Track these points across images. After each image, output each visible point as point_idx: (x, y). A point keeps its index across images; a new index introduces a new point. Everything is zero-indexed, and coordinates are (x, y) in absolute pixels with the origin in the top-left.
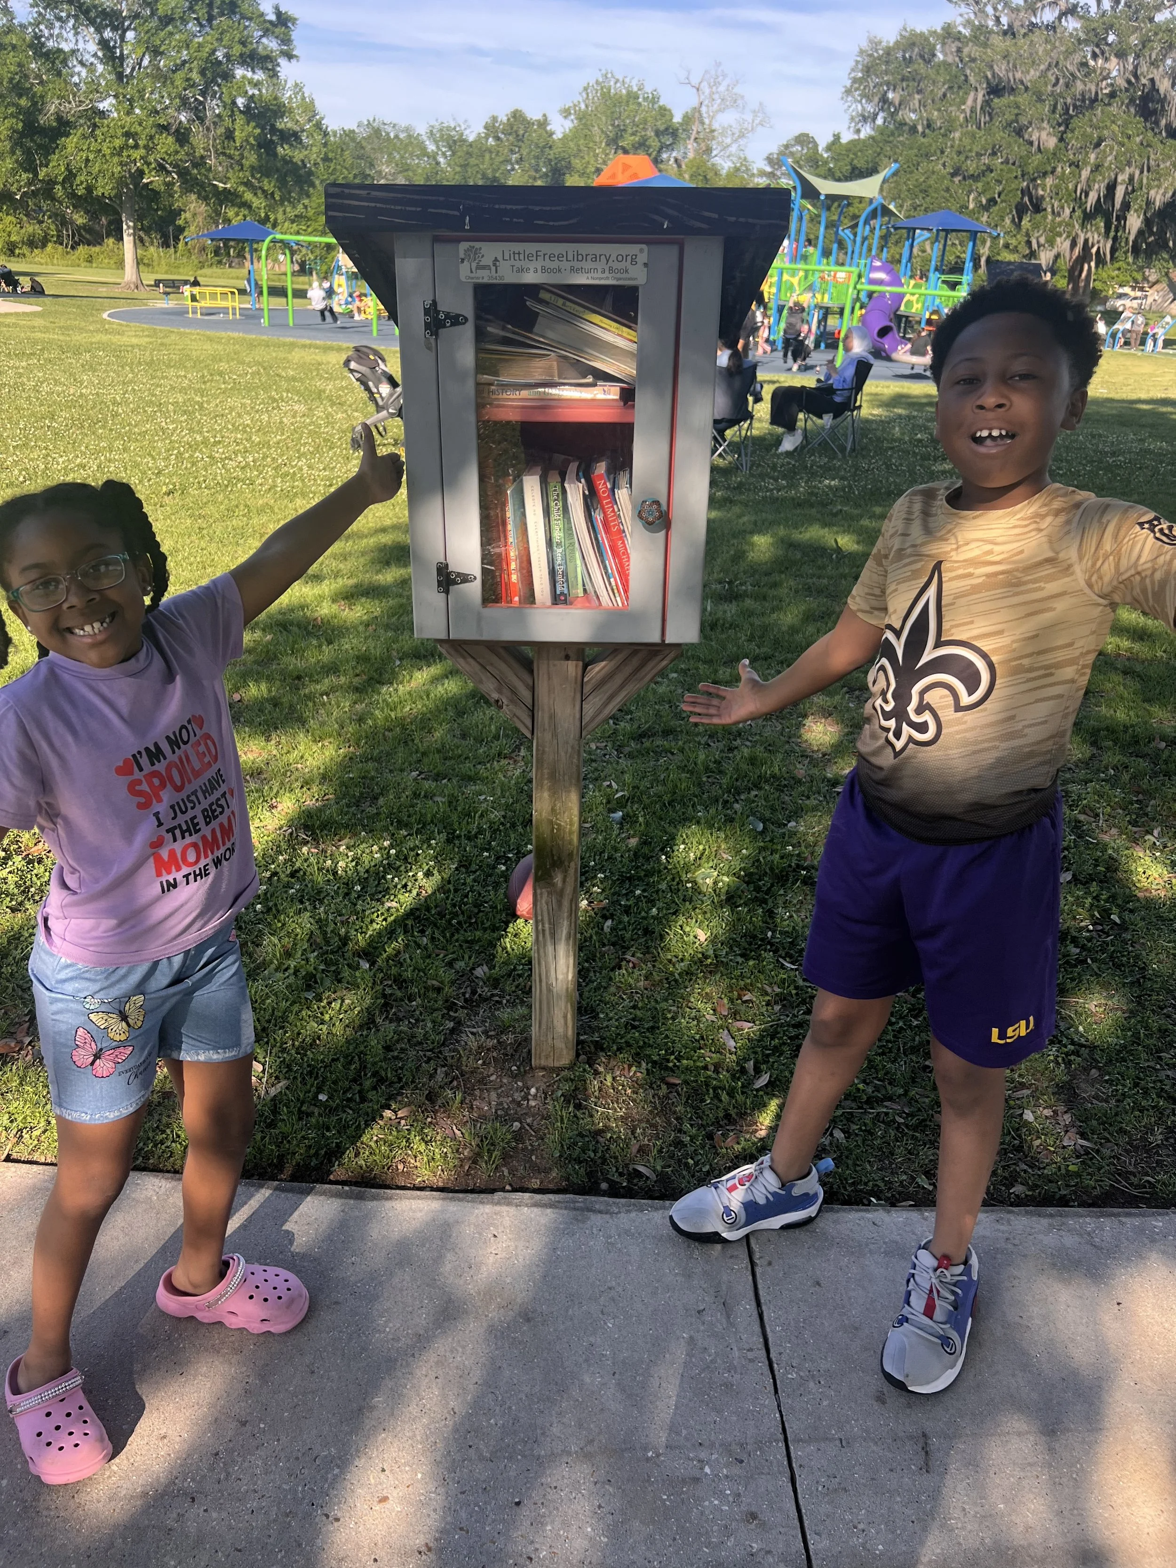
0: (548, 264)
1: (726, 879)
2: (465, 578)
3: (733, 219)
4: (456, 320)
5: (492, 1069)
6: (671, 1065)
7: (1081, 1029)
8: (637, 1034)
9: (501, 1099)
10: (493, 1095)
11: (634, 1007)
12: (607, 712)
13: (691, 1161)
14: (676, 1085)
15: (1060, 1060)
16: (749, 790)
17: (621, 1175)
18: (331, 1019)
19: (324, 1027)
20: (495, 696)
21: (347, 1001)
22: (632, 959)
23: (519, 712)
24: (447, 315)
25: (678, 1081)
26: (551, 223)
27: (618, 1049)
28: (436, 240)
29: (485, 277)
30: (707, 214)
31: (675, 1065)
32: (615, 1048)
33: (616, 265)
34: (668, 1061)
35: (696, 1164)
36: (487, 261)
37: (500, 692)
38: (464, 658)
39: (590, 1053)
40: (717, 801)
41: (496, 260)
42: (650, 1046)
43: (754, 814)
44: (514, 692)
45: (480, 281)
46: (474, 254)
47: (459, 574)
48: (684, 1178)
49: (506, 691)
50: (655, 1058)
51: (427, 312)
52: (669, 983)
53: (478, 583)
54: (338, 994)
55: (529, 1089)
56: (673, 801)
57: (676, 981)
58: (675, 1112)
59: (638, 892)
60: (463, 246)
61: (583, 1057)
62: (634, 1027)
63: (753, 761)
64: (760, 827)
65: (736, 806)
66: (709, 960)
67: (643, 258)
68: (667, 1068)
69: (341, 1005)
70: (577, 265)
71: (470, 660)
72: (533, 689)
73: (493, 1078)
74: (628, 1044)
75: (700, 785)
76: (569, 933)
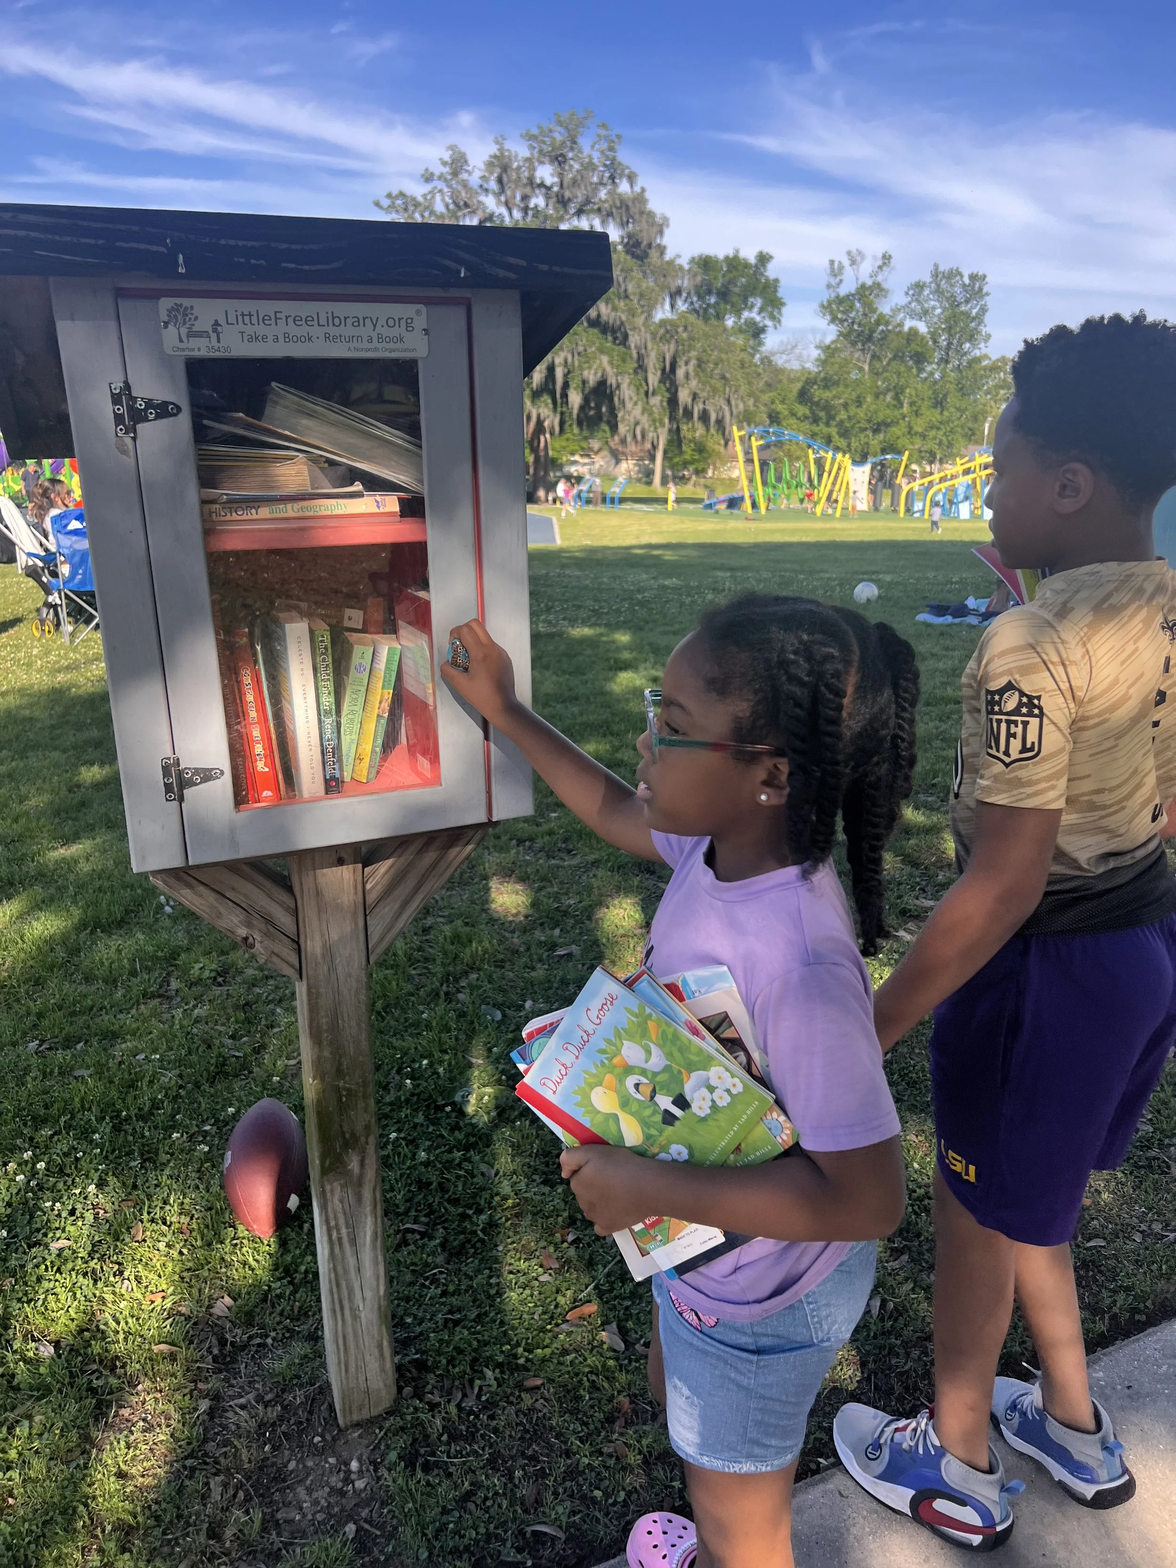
0: (293, 329)
1: (488, 1090)
2: (207, 775)
3: (545, 267)
4: (164, 410)
5: (287, 1453)
6: (521, 1361)
7: (916, 1166)
8: (466, 1333)
9: (315, 1495)
10: (301, 1492)
11: (444, 1294)
12: (400, 924)
13: (598, 1494)
14: (537, 1388)
15: (916, 1208)
16: (466, 974)
17: (519, 1550)
18: (20, 1454)
19: (15, 1474)
20: (242, 932)
21: (38, 1418)
22: (415, 1227)
23: (278, 948)
24: (149, 404)
25: (539, 1382)
26: (306, 267)
27: (449, 1362)
28: (120, 294)
29: (201, 349)
30: (512, 260)
31: (528, 1360)
32: (444, 1361)
33: (386, 332)
34: (515, 1356)
35: (607, 1495)
36: (204, 324)
37: (249, 925)
38: (190, 886)
39: (413, 1379)
40: (437, 994)
41: (216, 323)
42: (486, 1344)
43: (483, 1002)
44: (269, 921)
45: (196, 353)
46: (178, 315)
47: (197, 771)
48: (598, 1520)
49: (259, 923)
50: (500, 1359)
51: (116, 399)
52: (473, 1246)
53: (227, 778)
54: (20, 1410)
55: (347, 1464)
56: (388, 1006)
57: (482, 1241)
58: (552, 1428)
59: (393, 1135)
60: (165, 304)
61: (408, 1390)
62: (456, 1323)
63: (456, 938)
64: (498, 1015)
65: (461, 996)
66: (510, 1201)
67: (421, 322)
68: (518, 1368)
69: (31, 1427)
70: (333, 331)
71: (202, 889)
72: (295, 913)
73: (292, 1465)
74: (459, 1351)
75: (410, 979)
76: (375, 1233)
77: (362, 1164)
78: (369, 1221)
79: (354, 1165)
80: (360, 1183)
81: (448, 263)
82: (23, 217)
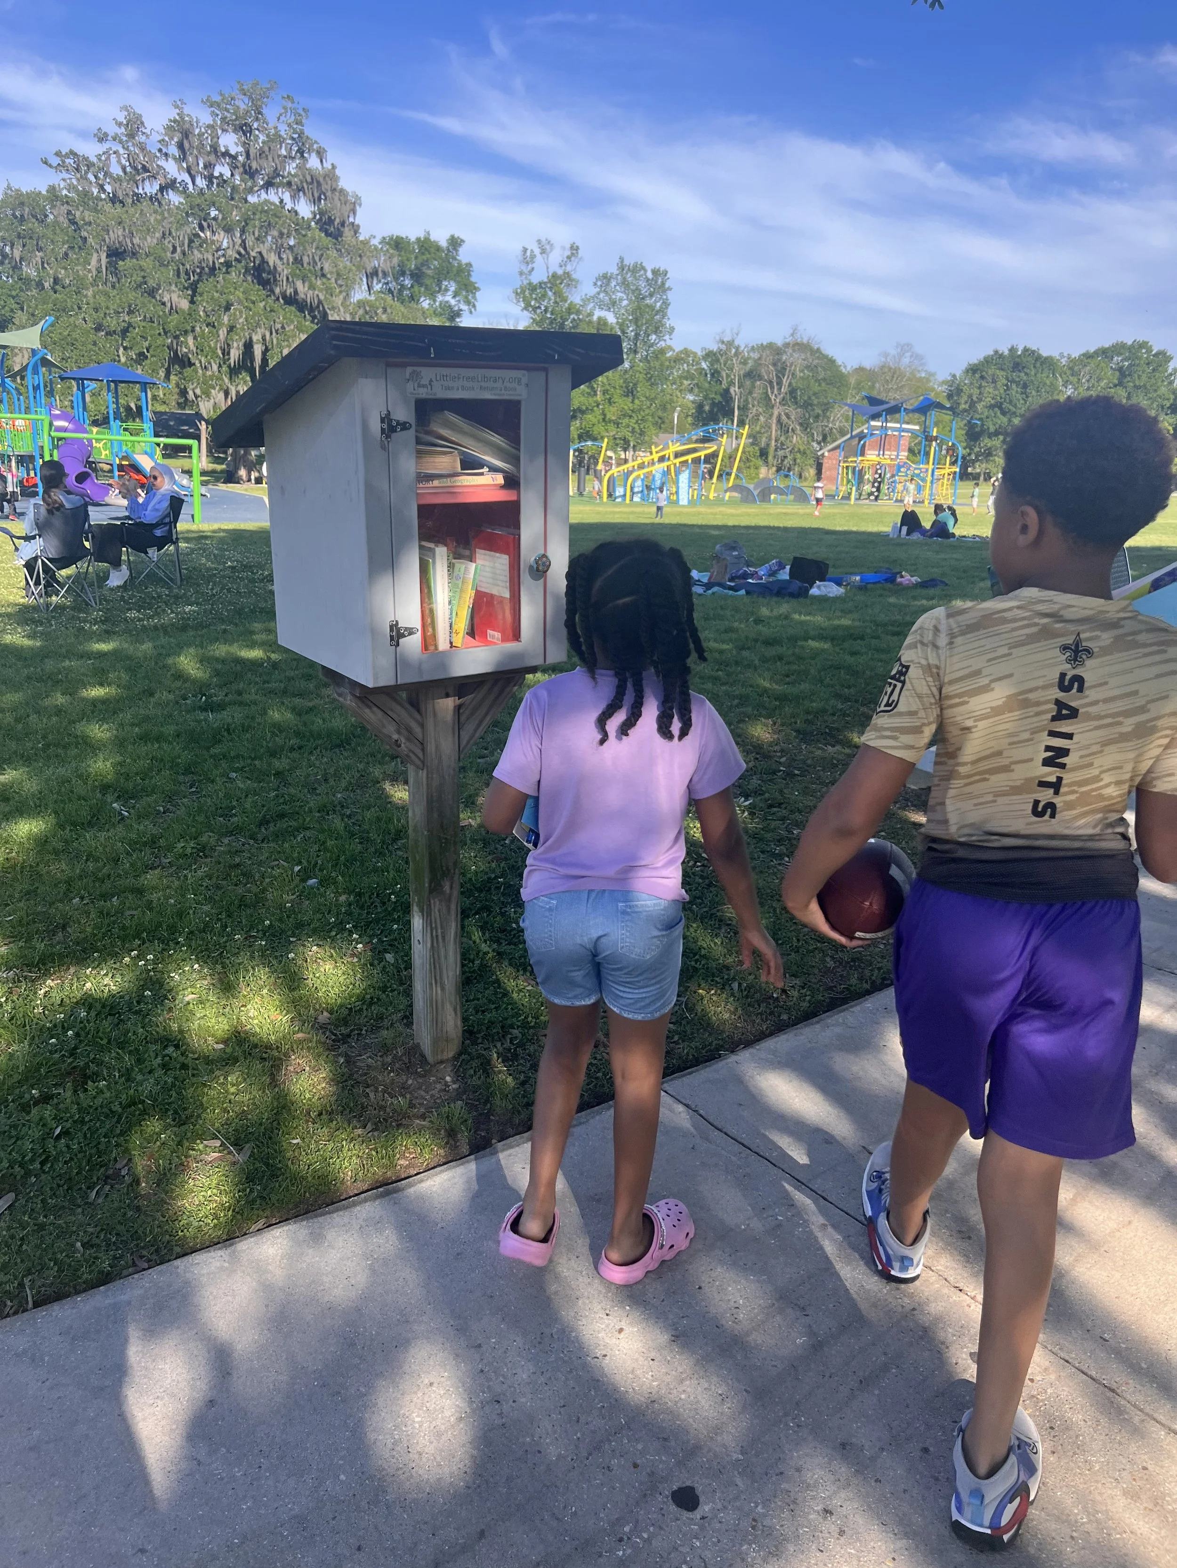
0: (466, 384)
2: (411, 632)
3: (593, 354)
4: (405, 426)
5: (404, 1077)
12: (477, 735)
20: (395, 736)
23: (412, 747)
24: (398, 423)
28: (388, 365)
29: (423, 393)
30: (578, 350)
33: (508, 385)
36: (425, 381)
37: (399, 733)
38: (370, 708)
41: (431, 381)
42: (507, 1018)
44: (409, 730)
45: (421, 396)
46: (415, 376)
47: (406, 629)
49: (403, 731)
50: (519, 1023)
51: (382, 421)
53: (419, 633)
60: (409, 370)
67: (524, 380)
68: (532, 1027)
70: (483, 384)
71: (375, 709)
72: (422, 726)
76: (456, 933)
77: (451, 888)
78: (453, 925)
79: (447, 888)
80: (449, 900)
81: (549, 351)
82: (365, 329)
